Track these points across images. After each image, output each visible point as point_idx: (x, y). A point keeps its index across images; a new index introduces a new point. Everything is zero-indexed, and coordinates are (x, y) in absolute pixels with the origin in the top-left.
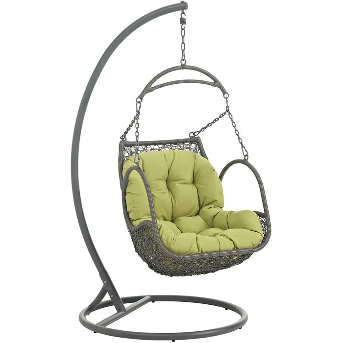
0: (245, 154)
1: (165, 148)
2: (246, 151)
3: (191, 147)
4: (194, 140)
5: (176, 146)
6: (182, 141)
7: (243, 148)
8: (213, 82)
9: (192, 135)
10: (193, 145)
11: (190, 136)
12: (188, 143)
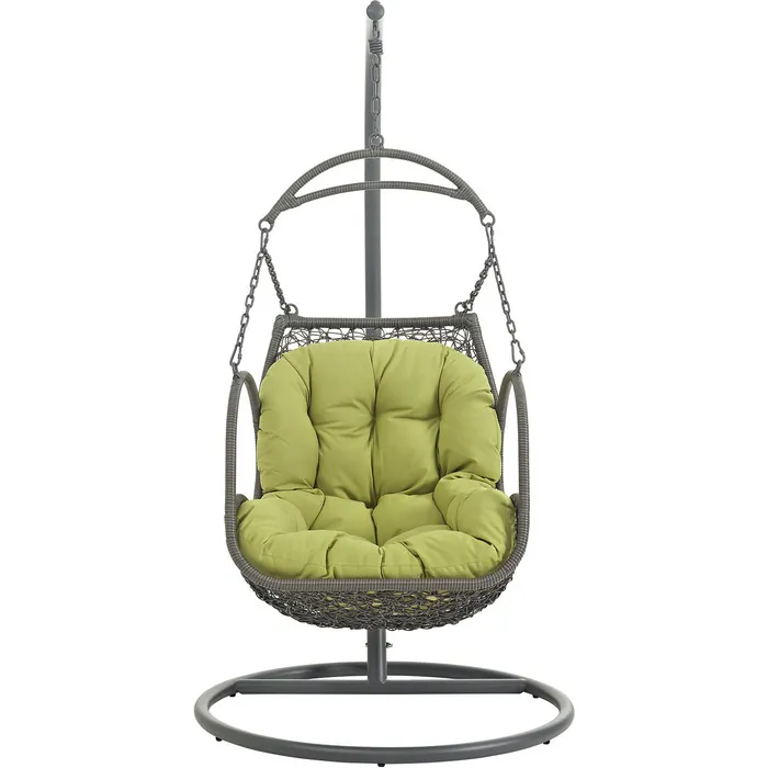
0: (518, 357)
1: (398, 336)
2: (522, 352)
3: (459, 337)
4: (464, 320)
5: (424, 332)
6: (439, 323)
7: (515, 345)
8: (456, 188)
9: (461, 309)
10: (462, 332)
11: (457, 312)
12: (452, 328)
